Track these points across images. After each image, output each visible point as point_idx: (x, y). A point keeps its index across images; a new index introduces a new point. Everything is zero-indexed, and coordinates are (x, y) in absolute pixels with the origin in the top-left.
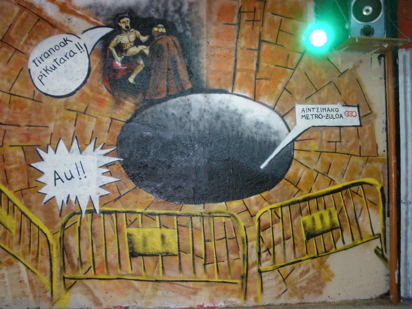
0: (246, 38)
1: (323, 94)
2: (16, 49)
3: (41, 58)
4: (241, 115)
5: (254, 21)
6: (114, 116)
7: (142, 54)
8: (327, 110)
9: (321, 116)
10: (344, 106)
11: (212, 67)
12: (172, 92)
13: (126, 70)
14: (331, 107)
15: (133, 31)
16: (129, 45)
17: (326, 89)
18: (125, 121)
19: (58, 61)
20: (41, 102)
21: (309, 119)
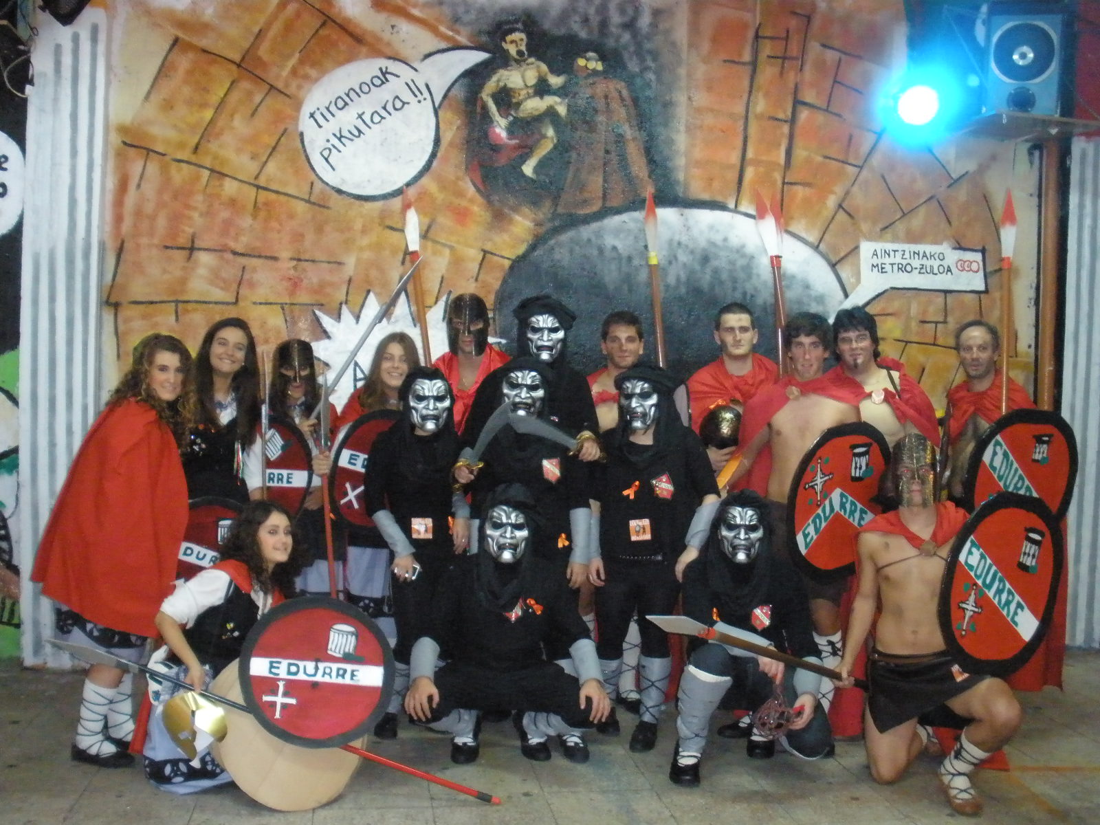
0: (767, 95)
1: (917, 221)
2: (272, 87)
3: (328, 109)
4: (752, 257)
5: (784, 58)
6: (488, 247)
7: (551, 113)
8: (921, 256)
9: (909, 268)
10: (955, 248)
11: (698, 154)
12: (614, 202)
13: (520, 147)
14: (929, 248)
15: (532, 64)
16: (523, 92)
17: (922, 212)
18: (514, 257)
19: (367, 118)
20: (328, 208)
21: (886, 272)
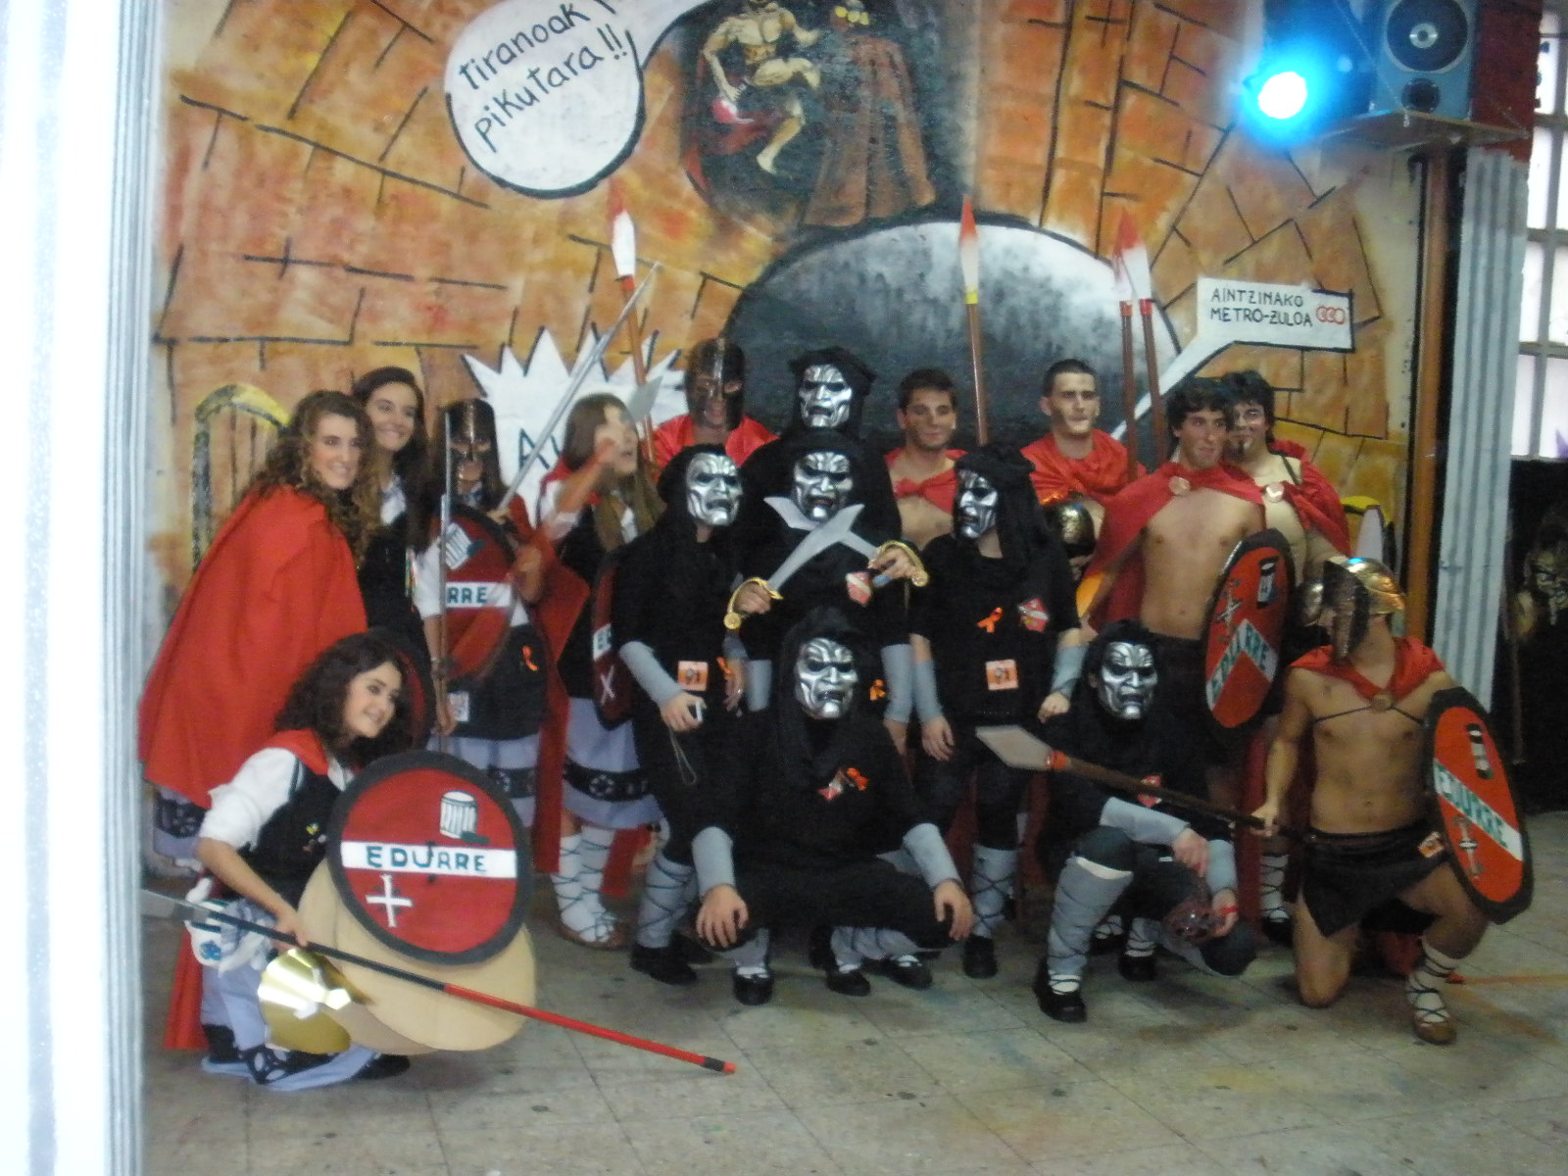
0: (1084, 71)
1: (1270, 252)
2: (406, 26)
3: (487, 61)
4: (1060, 295)
5: (1108, 21)
6: (710, 269)
8: (1274, 298)
9: (1258, 316)
10: (1315, 291)
11: (994, 148)
12: (881, 212)
13: (752, 129)
14: (1284, 290)
15: (773, 10)
16: (761, 51)
17: (1276, 239)
18: (744, 285)
19: (542, 76)
20: (485, 206)
21: (1229, 320)
